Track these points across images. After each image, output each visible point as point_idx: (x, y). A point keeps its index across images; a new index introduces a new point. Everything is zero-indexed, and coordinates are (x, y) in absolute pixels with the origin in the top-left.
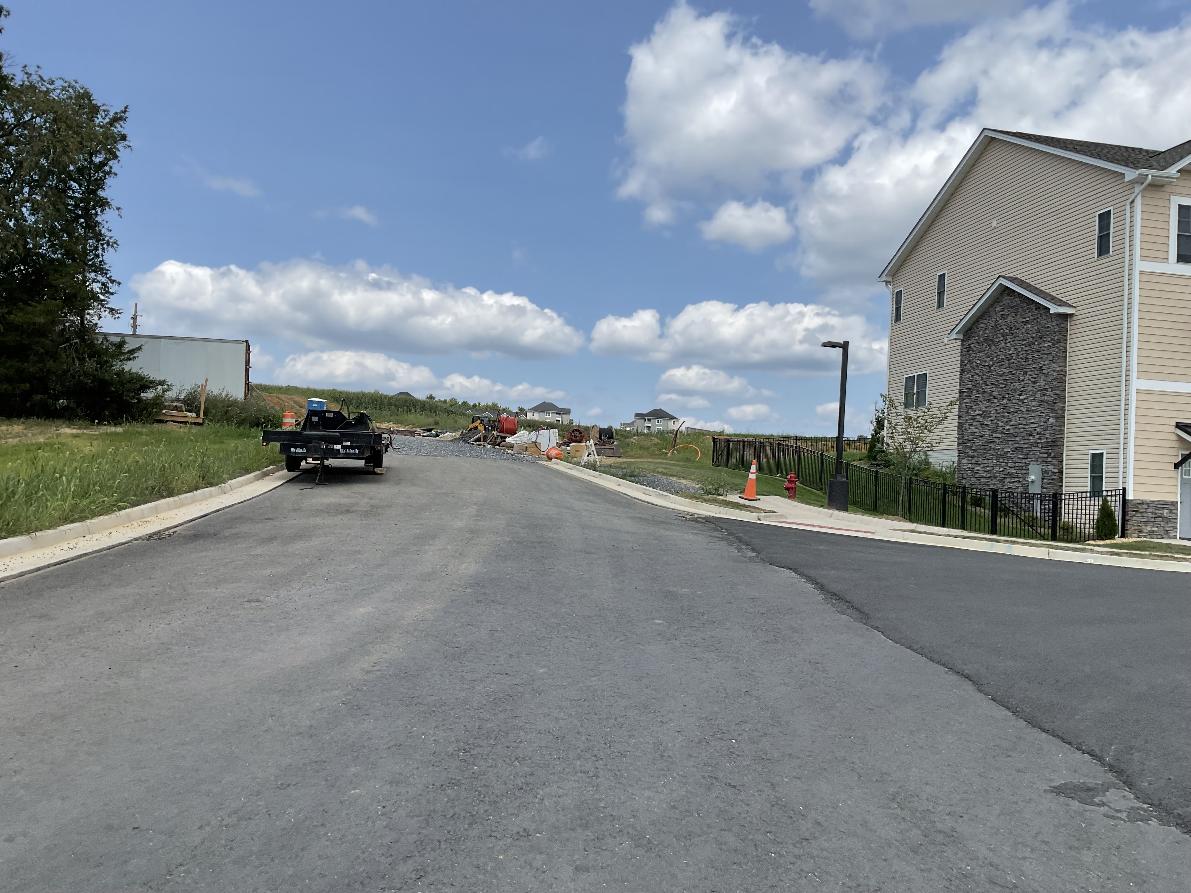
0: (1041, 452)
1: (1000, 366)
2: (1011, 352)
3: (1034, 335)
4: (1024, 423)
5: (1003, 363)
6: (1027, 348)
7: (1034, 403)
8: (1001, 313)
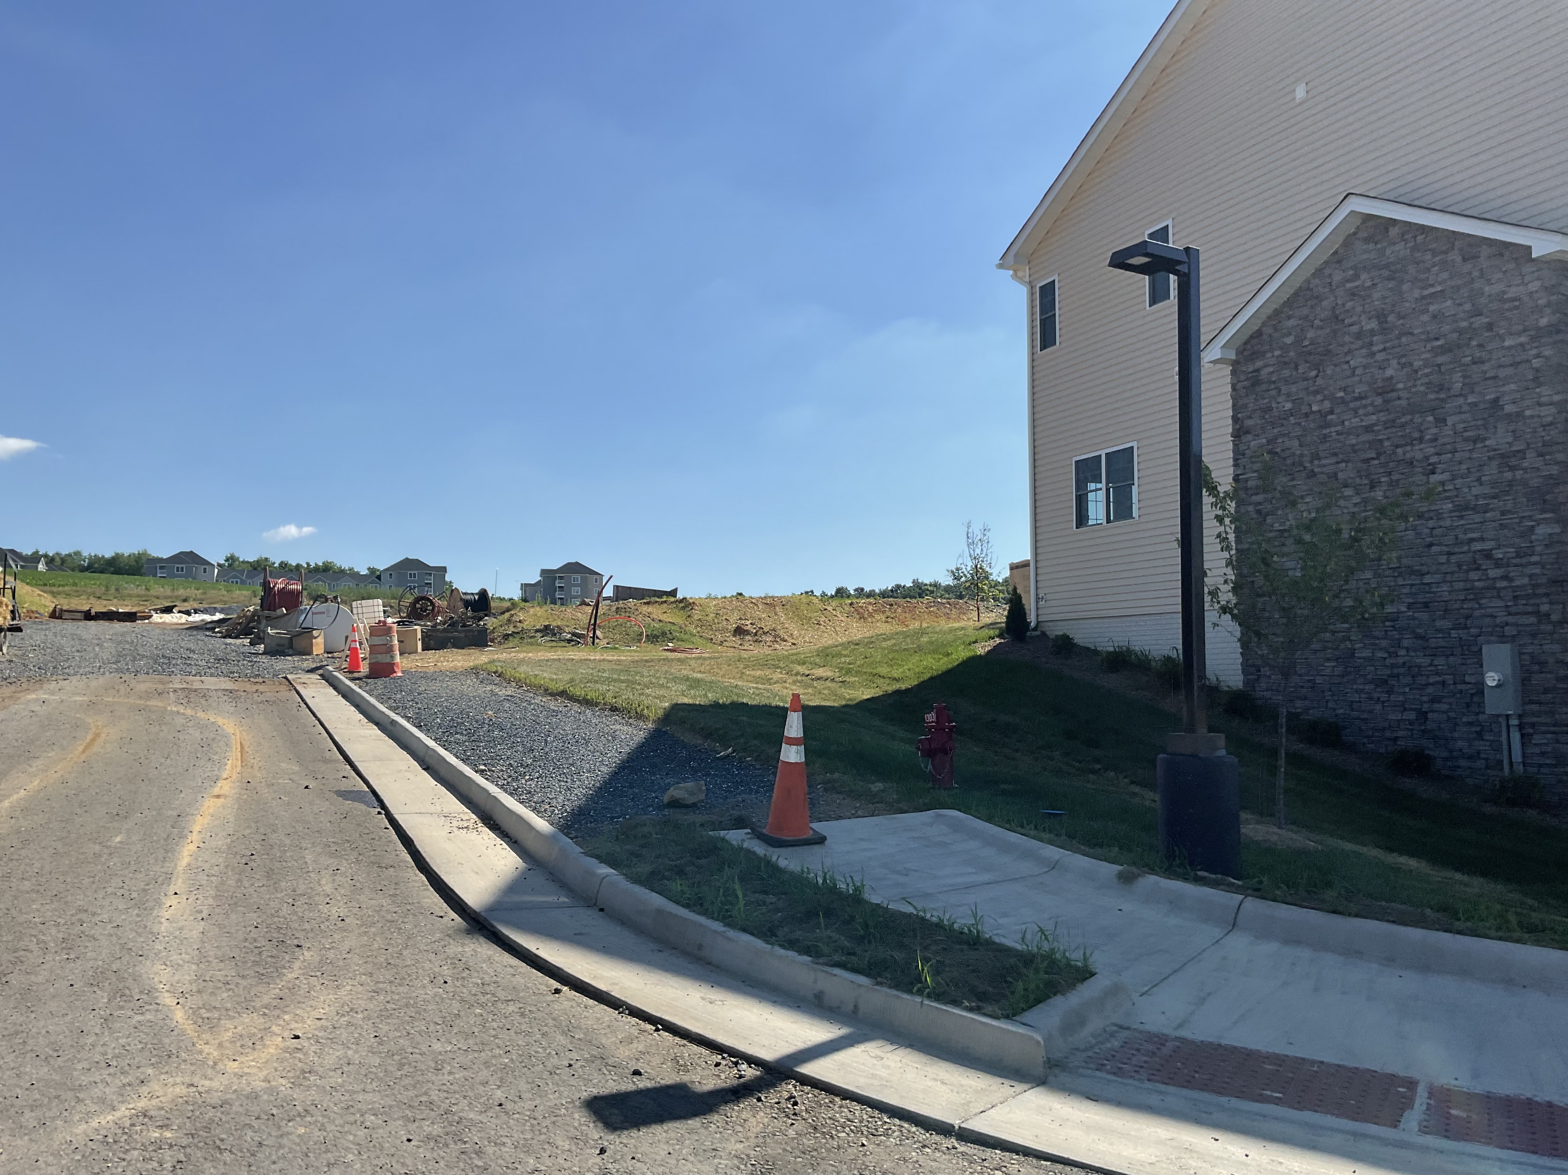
0: (1513, 610)
1: (1355, 411)
2: (1389, 372)
3: (1464, 324)
4: (1449, 540)
5: (1369, 401)
6: (1440, 359)
7: (1475, 491)
8: (1349, 285)
